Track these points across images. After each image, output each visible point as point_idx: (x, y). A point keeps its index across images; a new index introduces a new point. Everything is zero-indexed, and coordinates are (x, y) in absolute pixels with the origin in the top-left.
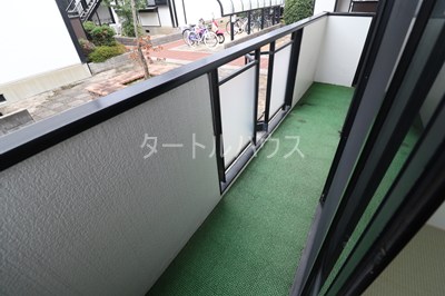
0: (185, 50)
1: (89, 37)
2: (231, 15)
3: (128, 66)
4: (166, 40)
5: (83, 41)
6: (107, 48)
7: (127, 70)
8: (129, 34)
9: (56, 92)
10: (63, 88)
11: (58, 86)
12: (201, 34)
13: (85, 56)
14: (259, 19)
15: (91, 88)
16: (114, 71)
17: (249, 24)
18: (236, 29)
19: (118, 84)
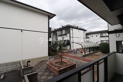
0: (72, 55)
1: (52, 51)
2: (85, 48)
3: (58, 58)
4: (68, 52)
5: (50, 51)
6: (54, 53)
7: (57, 59)
8: (60, 50)
9: (40, 62)
10: (42, 61)
11: (41, 61)
12: (76, 52)
13: (49, 54)
14: (92, 49)
15: (48, 63)
16: (54, 58)
17: (90, 50)
18: (86, 51)
19: (54, 63)
